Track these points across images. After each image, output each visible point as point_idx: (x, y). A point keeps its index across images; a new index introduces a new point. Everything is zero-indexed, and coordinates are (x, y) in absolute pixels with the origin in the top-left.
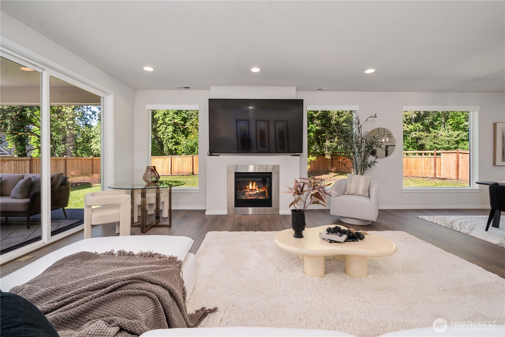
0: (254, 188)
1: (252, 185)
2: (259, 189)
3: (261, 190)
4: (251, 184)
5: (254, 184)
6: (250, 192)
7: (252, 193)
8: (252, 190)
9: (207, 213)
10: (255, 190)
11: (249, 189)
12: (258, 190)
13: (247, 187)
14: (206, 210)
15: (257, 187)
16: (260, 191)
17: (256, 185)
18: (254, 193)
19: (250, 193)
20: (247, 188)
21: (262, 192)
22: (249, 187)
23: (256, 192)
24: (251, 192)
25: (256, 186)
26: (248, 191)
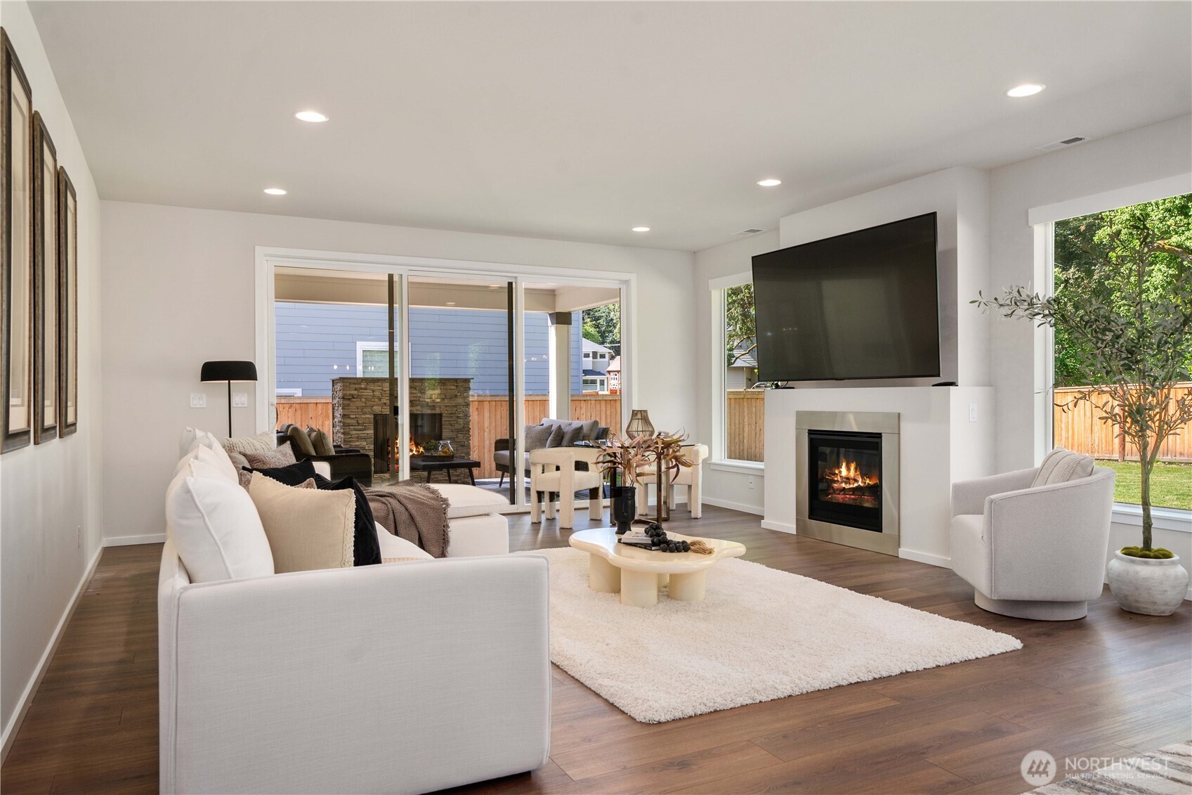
0: (852, 474)
1: (848, 469)
2: (862, 478)
3: (868, 481)
4: (844, 464)
5: (853, 467)
6: (842, 482)
7: (848, 486)
8: (848, 479)
9: (765, 524)
10: (856, 481)
11: (841, 477)
12: (860, 480)
13: (837, 472)
14: (762, 518)
15: (858, 473)
16: (865, 483)
17: (856, 469)
18: (851, 486)
19: (843, 485)
20: (835, 474)
21: (869, 487)
22: (840, 472)
23: (856, 485)
24: (846, 483)
25: (856, 471)
26: (838, 481)
